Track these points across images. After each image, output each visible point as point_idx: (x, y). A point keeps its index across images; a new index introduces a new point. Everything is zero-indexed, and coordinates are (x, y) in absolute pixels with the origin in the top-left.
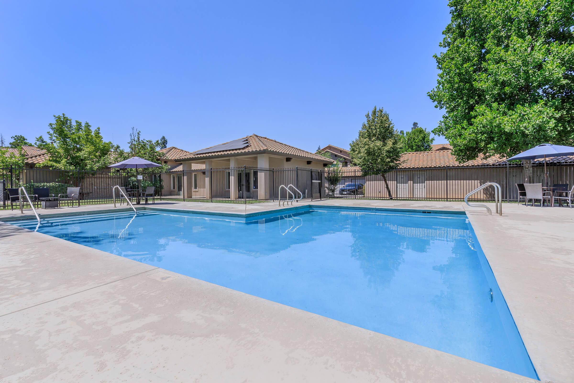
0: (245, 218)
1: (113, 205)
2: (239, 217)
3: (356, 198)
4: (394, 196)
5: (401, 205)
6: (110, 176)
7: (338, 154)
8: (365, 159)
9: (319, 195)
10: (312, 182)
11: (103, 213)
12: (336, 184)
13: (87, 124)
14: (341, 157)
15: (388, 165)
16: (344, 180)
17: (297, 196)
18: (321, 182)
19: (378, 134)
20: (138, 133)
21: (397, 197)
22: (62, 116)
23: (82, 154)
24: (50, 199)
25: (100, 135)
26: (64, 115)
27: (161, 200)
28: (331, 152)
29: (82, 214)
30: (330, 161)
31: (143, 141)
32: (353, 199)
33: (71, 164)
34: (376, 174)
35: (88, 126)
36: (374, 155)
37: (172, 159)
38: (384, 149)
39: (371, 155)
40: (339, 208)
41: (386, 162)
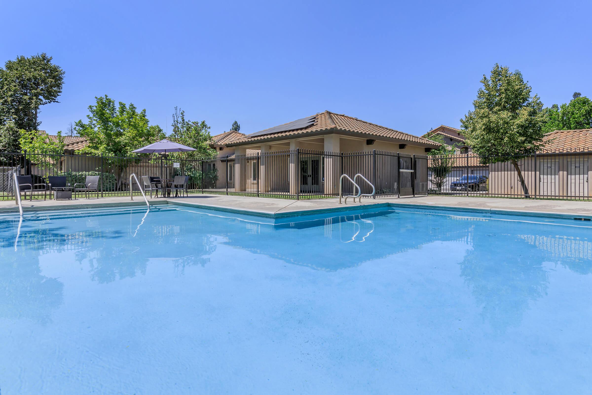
0: (274, 218)
1: (130, 198)
2: (267, 217)
3: (469, 195)
4: (531, 192)
5: (538, 206)
6: (150, 165)
7: (455, 137)
8: (484, 138)
9: (412, 189)
10: (399, 172)
11: (112, 206)
12: (444, 176)
13: (132, 105)
14: (459, 141)
15: (521, 147)
16: (461, 172)
17: (366, 190)
18: (415, 172)
19: (505, 102)
20: (182, 114)
21: (535, 195)
22: (105, 97)
23: (122, 139)
24: (63, 189)
25: (146, 118)
26: (106, 96)
27: (203, 193)
28: (445, 134)
29: (86, 207)
30: (435, 144)
31: (188, 122)
32: (465, 196)
33: (111, 150)
34: (503, 161)
35: (133, 108)
36: (498, 131)
37: (222, 144)
38: (514, 123)
39: (493, 132)
40: (433, 208)
41: (518, 142)
